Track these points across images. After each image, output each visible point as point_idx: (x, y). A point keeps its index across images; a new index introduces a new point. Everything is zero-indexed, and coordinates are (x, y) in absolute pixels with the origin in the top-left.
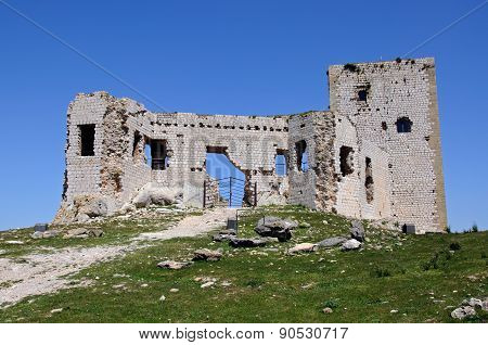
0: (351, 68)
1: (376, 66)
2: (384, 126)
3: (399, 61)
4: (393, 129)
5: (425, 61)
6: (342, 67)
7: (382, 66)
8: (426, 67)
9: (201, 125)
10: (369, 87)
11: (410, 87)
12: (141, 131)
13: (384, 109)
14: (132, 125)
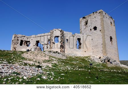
0: (84, 18)
1: (89, 16)
2: (91, 29)
3: (94, 13)
4: (93, 30)
5: (99, 11)
6: (82, 18)
7: (90, 15)
8: (100, 12)
9: (36, 37)
10: (87, 21)
11: (96, 19)
12: (23, 40)
13: (91, 26)
14: (20, 39)
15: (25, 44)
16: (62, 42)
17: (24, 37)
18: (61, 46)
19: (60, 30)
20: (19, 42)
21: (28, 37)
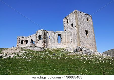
0: (66, 18)
3: (71, 13)
4: (71, 26)
5: (74, 11)
7: (69, 15)
8: (75, 12)
9: (31, 37)
10: (68, 20)
11: (73, 18)
12: (23, 40)
13: (70, 24)
14: (21, 39)
15: (25, 42)
16: (44, 39)
17: (24, 37)
18: (43, 42)
19: (42, 30)
20: (21, 41)
21: (26, 37)
